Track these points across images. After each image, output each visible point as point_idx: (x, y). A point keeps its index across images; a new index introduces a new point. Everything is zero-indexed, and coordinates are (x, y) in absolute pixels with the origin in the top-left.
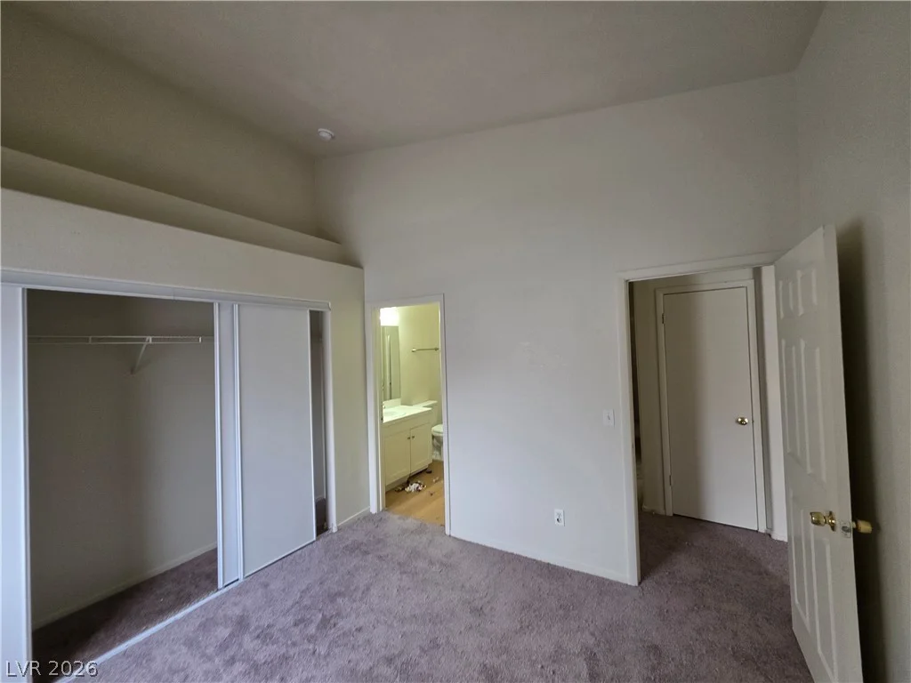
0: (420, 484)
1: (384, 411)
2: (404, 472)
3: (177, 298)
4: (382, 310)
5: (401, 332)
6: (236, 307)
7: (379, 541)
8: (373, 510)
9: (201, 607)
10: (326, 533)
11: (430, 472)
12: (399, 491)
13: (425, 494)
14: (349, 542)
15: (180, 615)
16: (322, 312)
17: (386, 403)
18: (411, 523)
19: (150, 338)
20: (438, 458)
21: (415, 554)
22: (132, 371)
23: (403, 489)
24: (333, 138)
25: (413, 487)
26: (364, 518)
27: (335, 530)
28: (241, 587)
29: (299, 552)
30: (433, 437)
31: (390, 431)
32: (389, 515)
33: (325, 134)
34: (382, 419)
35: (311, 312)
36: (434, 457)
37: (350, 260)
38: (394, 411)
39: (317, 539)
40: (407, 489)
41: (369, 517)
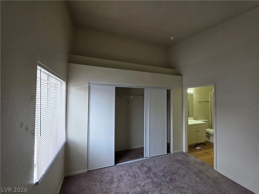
0: (201, 148)
1: (188, 121)
2: (195, 142)
3: (138, 88)
4: (188, 89)
5: (194, 96)
6: (149, 89)
7: (187, 162)
8: (184, 151)
9: (141, 160)
10: (170, 153)
11: (205, 145)
12: (193, 148)
13: (203, 152)
14: (177, 159)
15: (137, 160)
16: (170, 90)
17: (189, 118)
18: (199, 160)
19: (132, 96)
20: (208, 140)
21: (200, 171)
22: (129, 103)
23: (194, 148)
24: (174, 39)
25: (198, 148)
26: (181, 153)
27: (172, 153)
28: (149, 159)
29: (162, 156)
30: (206, 133)
31: (190, 128)
32: (189, 154)
33: (172, 38)
34: (188, 123)
35: (167, 90)
36: (206, 140)
37: (179, 74)
38: (192, 121)
39: (167, 154)
40: (196, 148)
41: (182, 153)
